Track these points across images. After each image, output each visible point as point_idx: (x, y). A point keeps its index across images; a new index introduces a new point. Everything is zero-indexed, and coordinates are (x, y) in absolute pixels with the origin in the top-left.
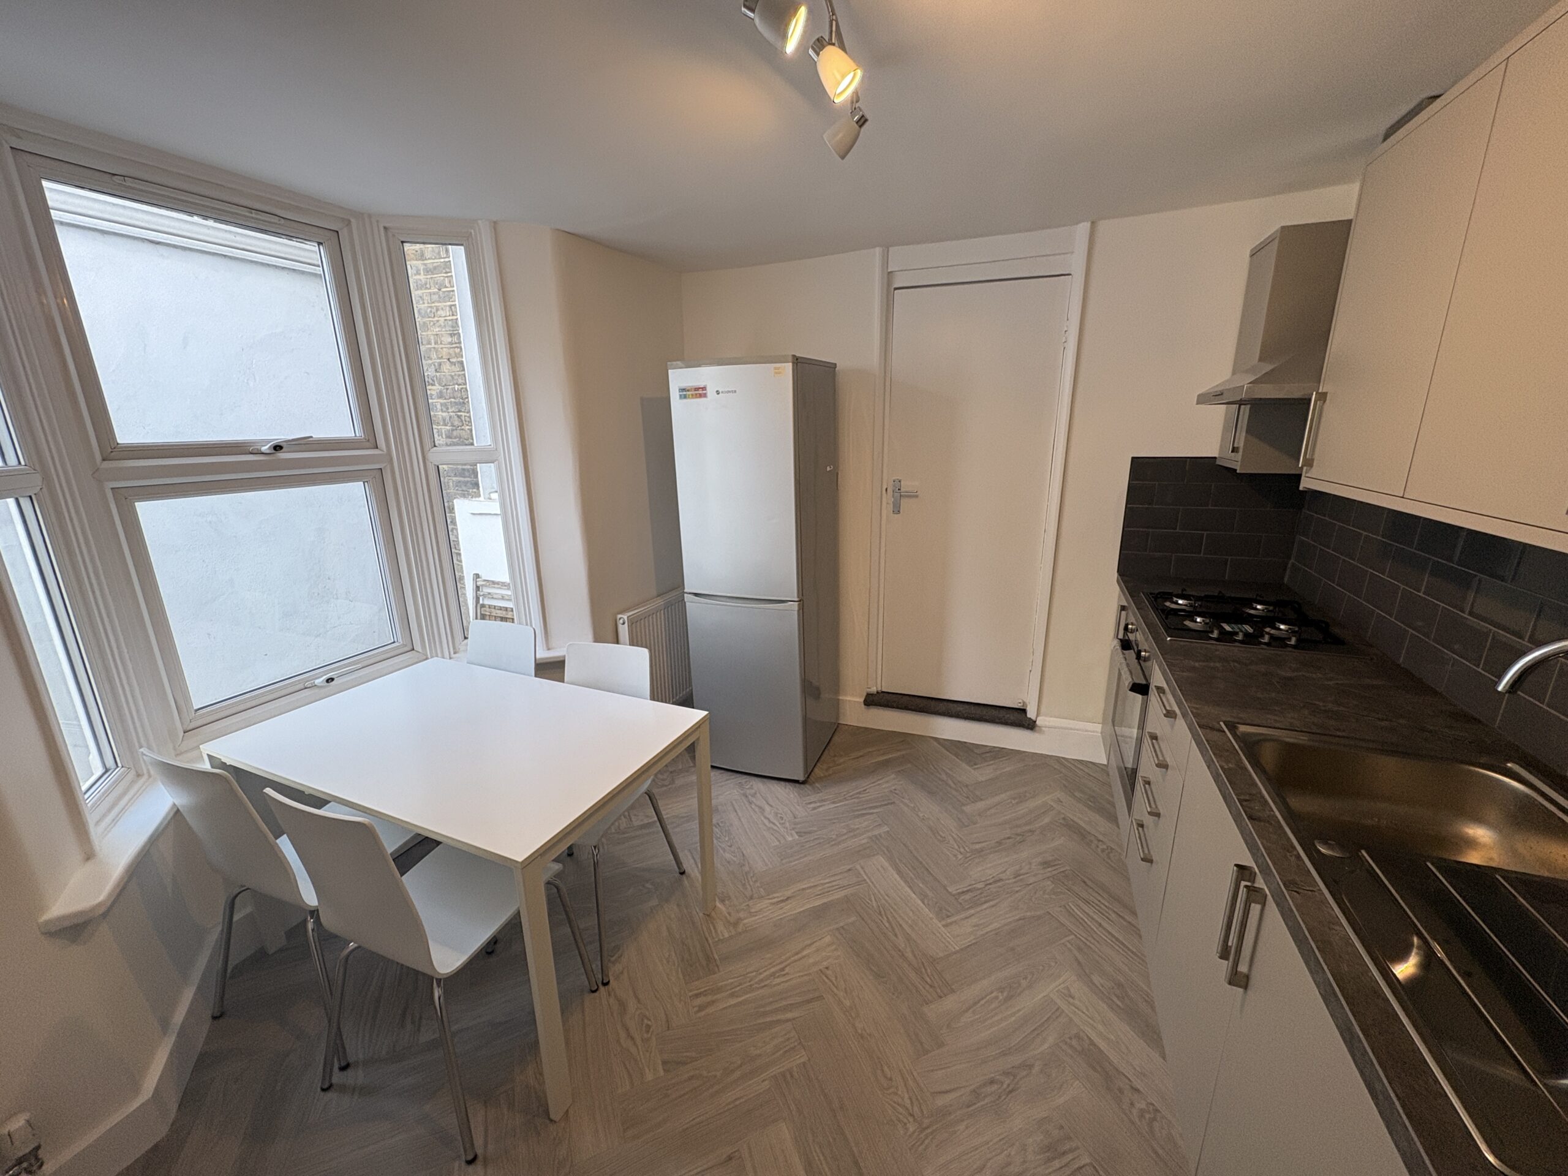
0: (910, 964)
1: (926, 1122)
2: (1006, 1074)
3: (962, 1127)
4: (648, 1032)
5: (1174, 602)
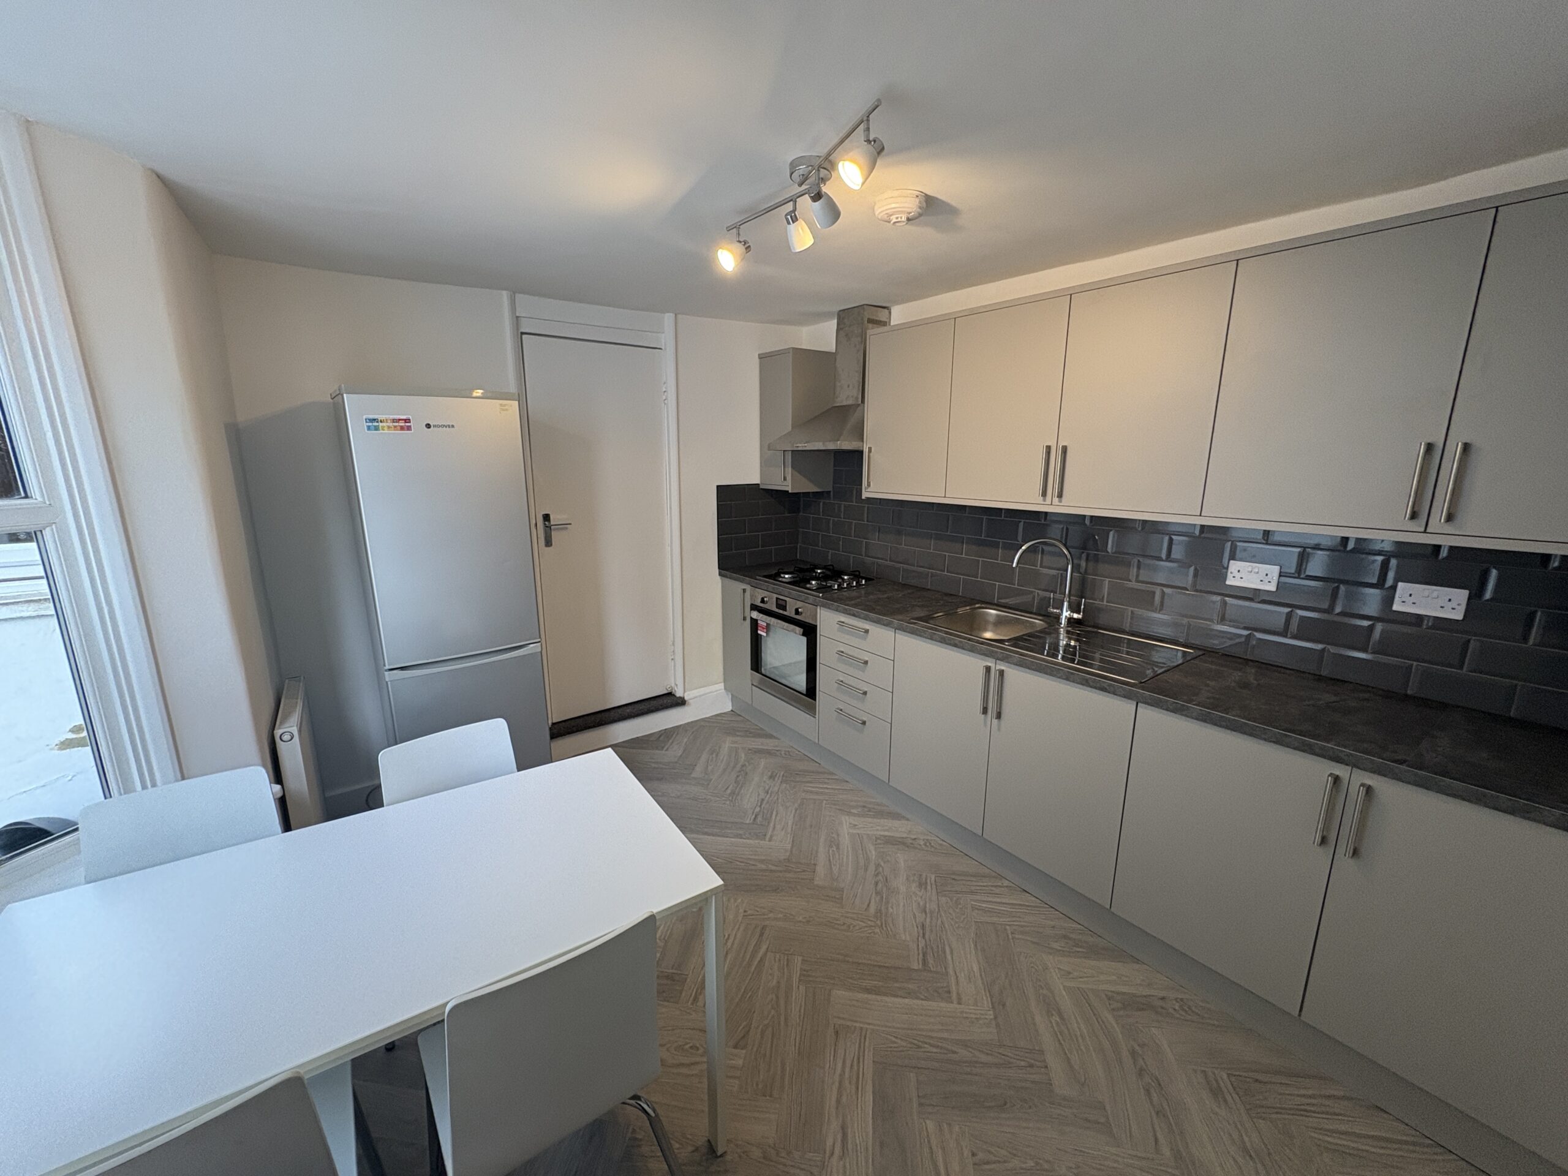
0: (781, 872)
1: (879, 922)
2: (877, 875)
3: (891, 910)
5: (784, 577)
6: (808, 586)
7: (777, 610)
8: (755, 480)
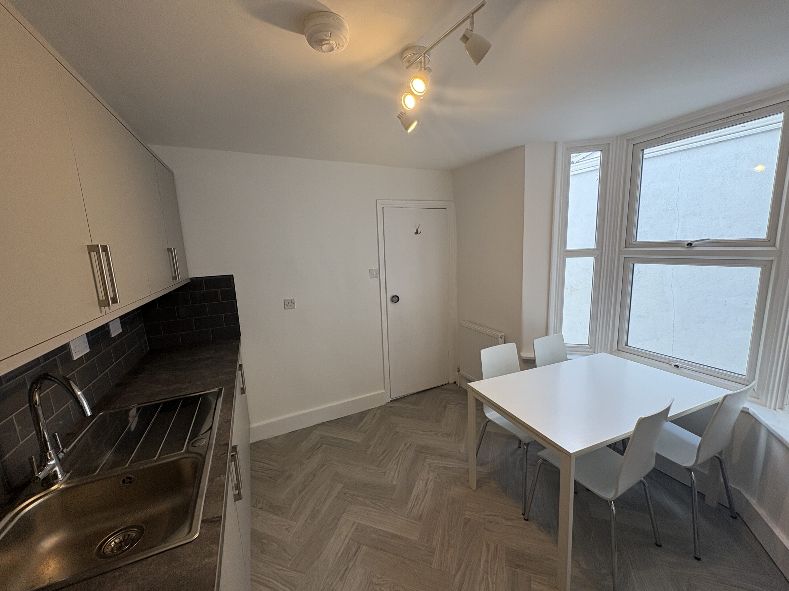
4: (488, 521)
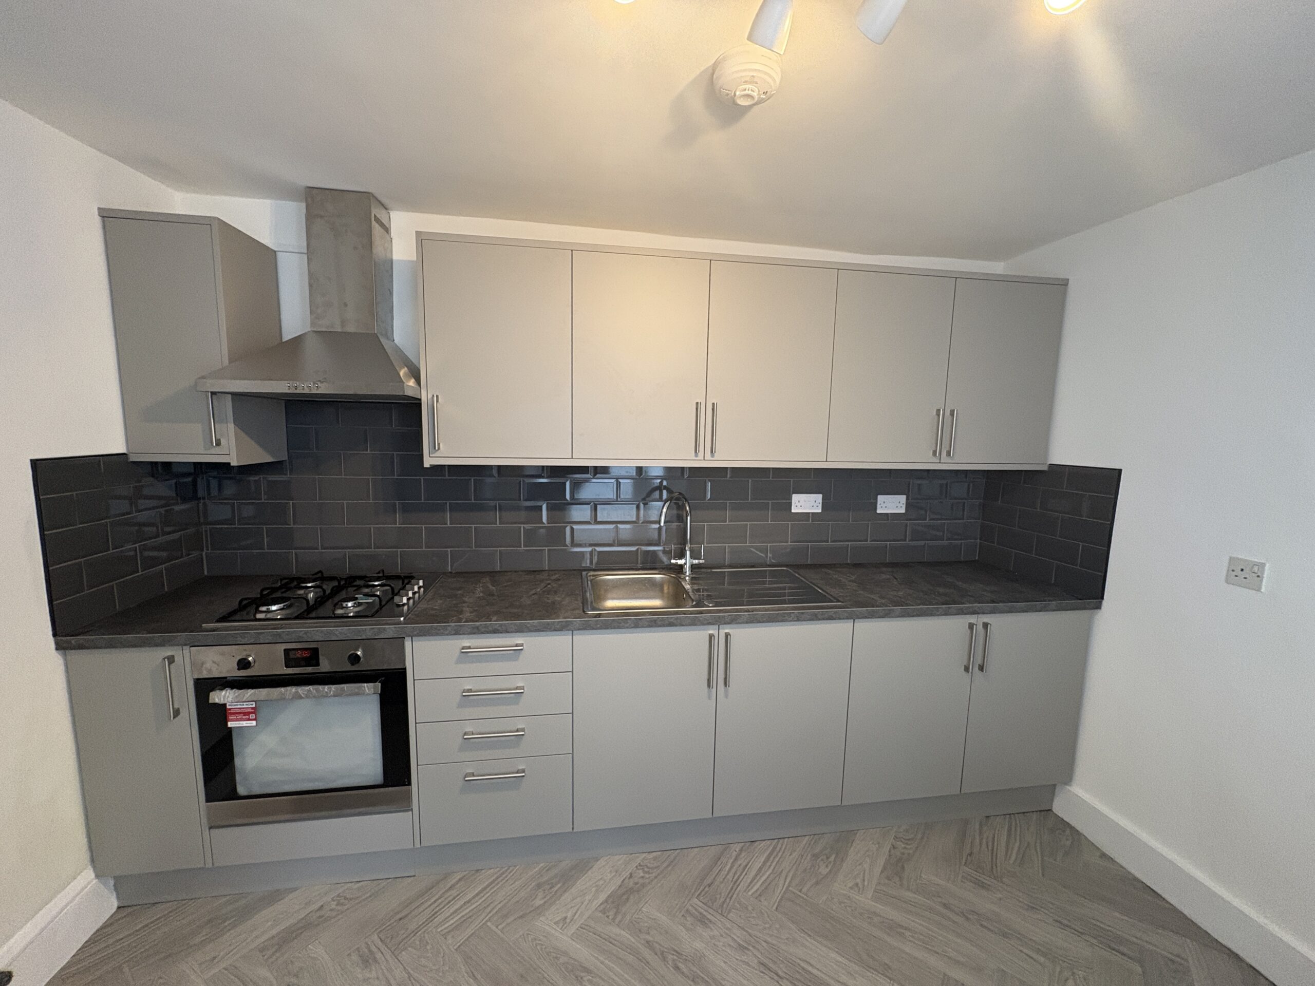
5: (268, 611)
6: (339, 612)
7: (290, 671)
8: (119, 447)
